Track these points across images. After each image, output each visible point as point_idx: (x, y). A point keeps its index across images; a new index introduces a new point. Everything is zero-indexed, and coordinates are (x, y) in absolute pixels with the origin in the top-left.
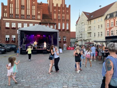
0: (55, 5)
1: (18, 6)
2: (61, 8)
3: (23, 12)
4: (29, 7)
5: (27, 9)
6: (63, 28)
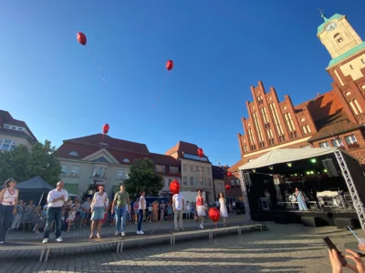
1: (259, 128)
3: (271, 134)
4: (278, 120)
5: (275, 126)
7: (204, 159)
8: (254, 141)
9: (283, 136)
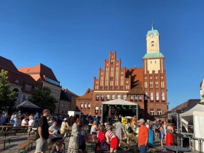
0: (151, 72)
1: (107, 78)
2: (159, 75)
3: (112, 83)
4: (117, 78)
5: (115, 80)
6: (158, 98)
7: (57, 83)
8: (102, 84)
9: (117, 87)
